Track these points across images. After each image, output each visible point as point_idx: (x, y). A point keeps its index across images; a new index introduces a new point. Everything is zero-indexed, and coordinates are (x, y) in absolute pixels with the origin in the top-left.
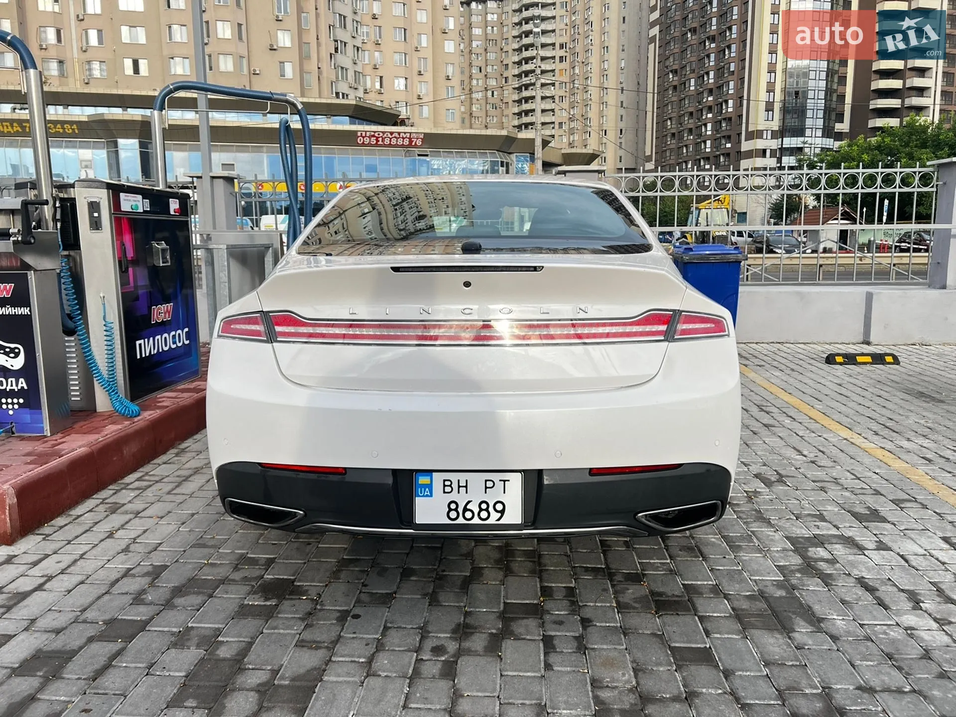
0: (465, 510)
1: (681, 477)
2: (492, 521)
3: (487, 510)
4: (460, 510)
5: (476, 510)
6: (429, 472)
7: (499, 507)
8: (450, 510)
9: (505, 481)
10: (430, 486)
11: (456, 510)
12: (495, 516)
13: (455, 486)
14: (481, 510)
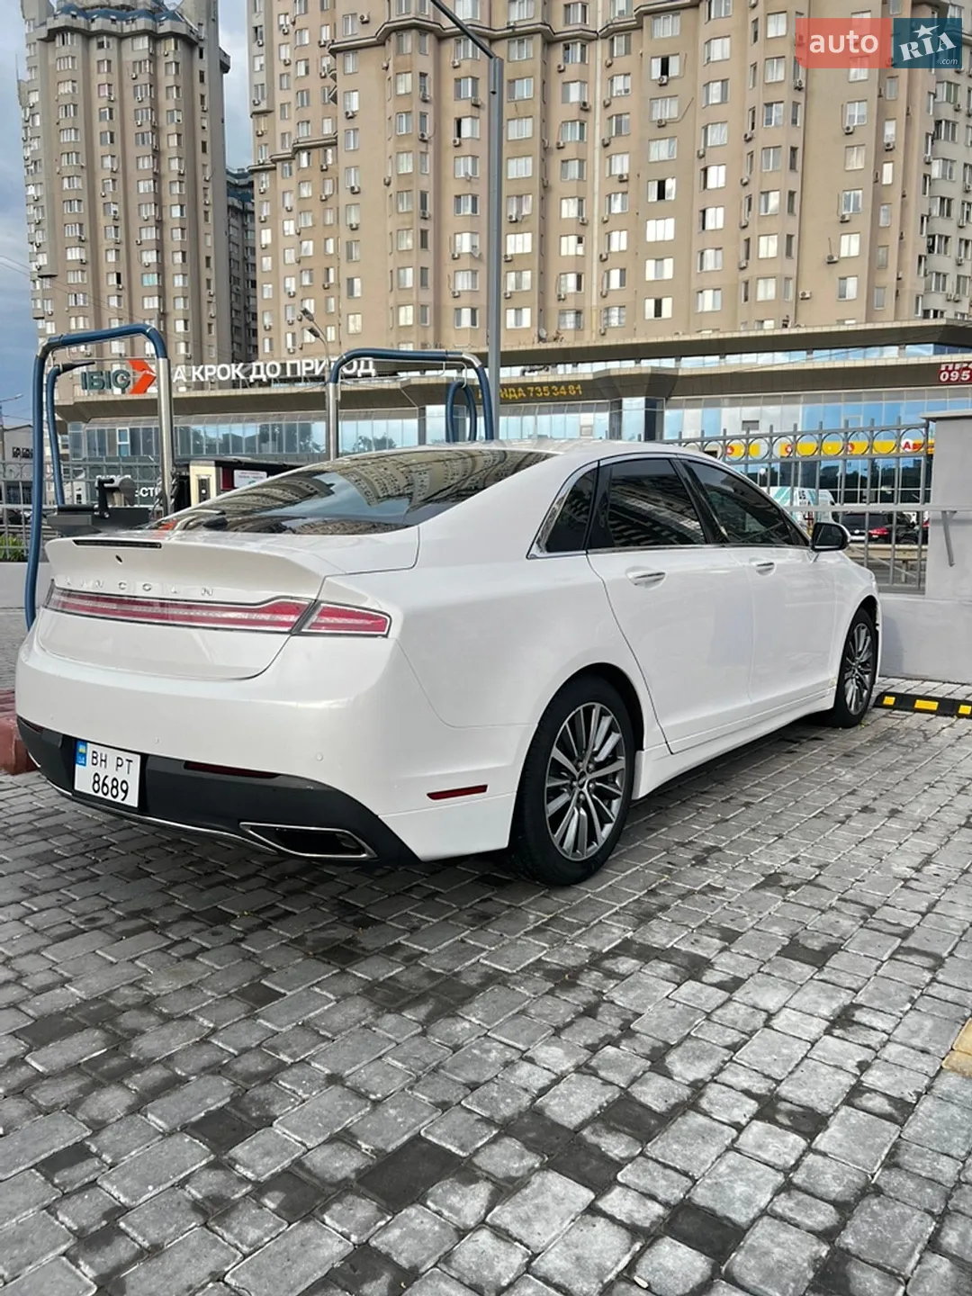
0: (104, 784)
1: (275, 789)
2: (118, 800)
3: (116, 787)
4: (101, 783)
5: (110, 786)
6: (85, 742)
7: (124, 787)
8: (95, 782)
9: (130, 761)
10: (84, 755)
11: (98, 782)
12: (122, 795)
13: (99, 759)
14: (113, 787)
